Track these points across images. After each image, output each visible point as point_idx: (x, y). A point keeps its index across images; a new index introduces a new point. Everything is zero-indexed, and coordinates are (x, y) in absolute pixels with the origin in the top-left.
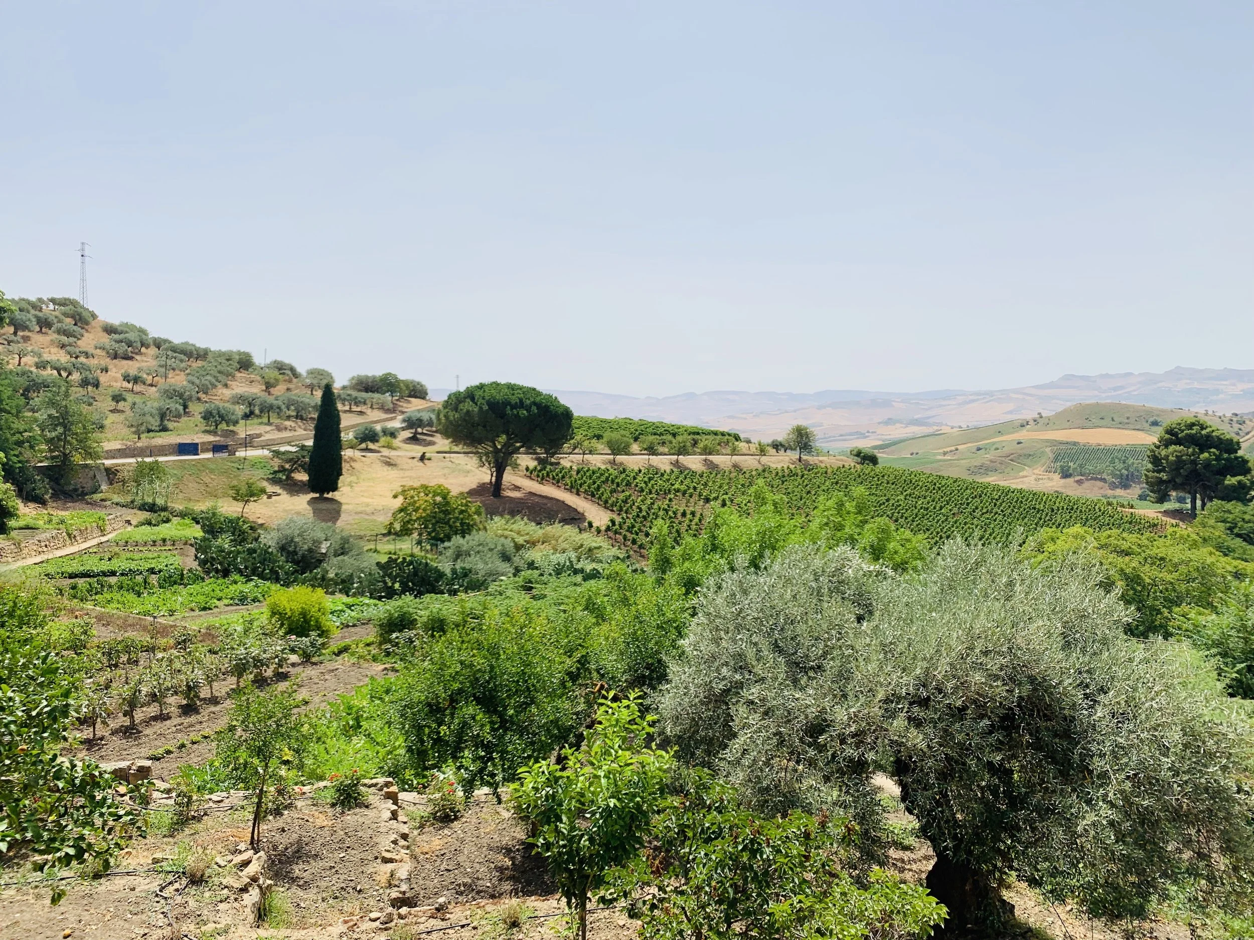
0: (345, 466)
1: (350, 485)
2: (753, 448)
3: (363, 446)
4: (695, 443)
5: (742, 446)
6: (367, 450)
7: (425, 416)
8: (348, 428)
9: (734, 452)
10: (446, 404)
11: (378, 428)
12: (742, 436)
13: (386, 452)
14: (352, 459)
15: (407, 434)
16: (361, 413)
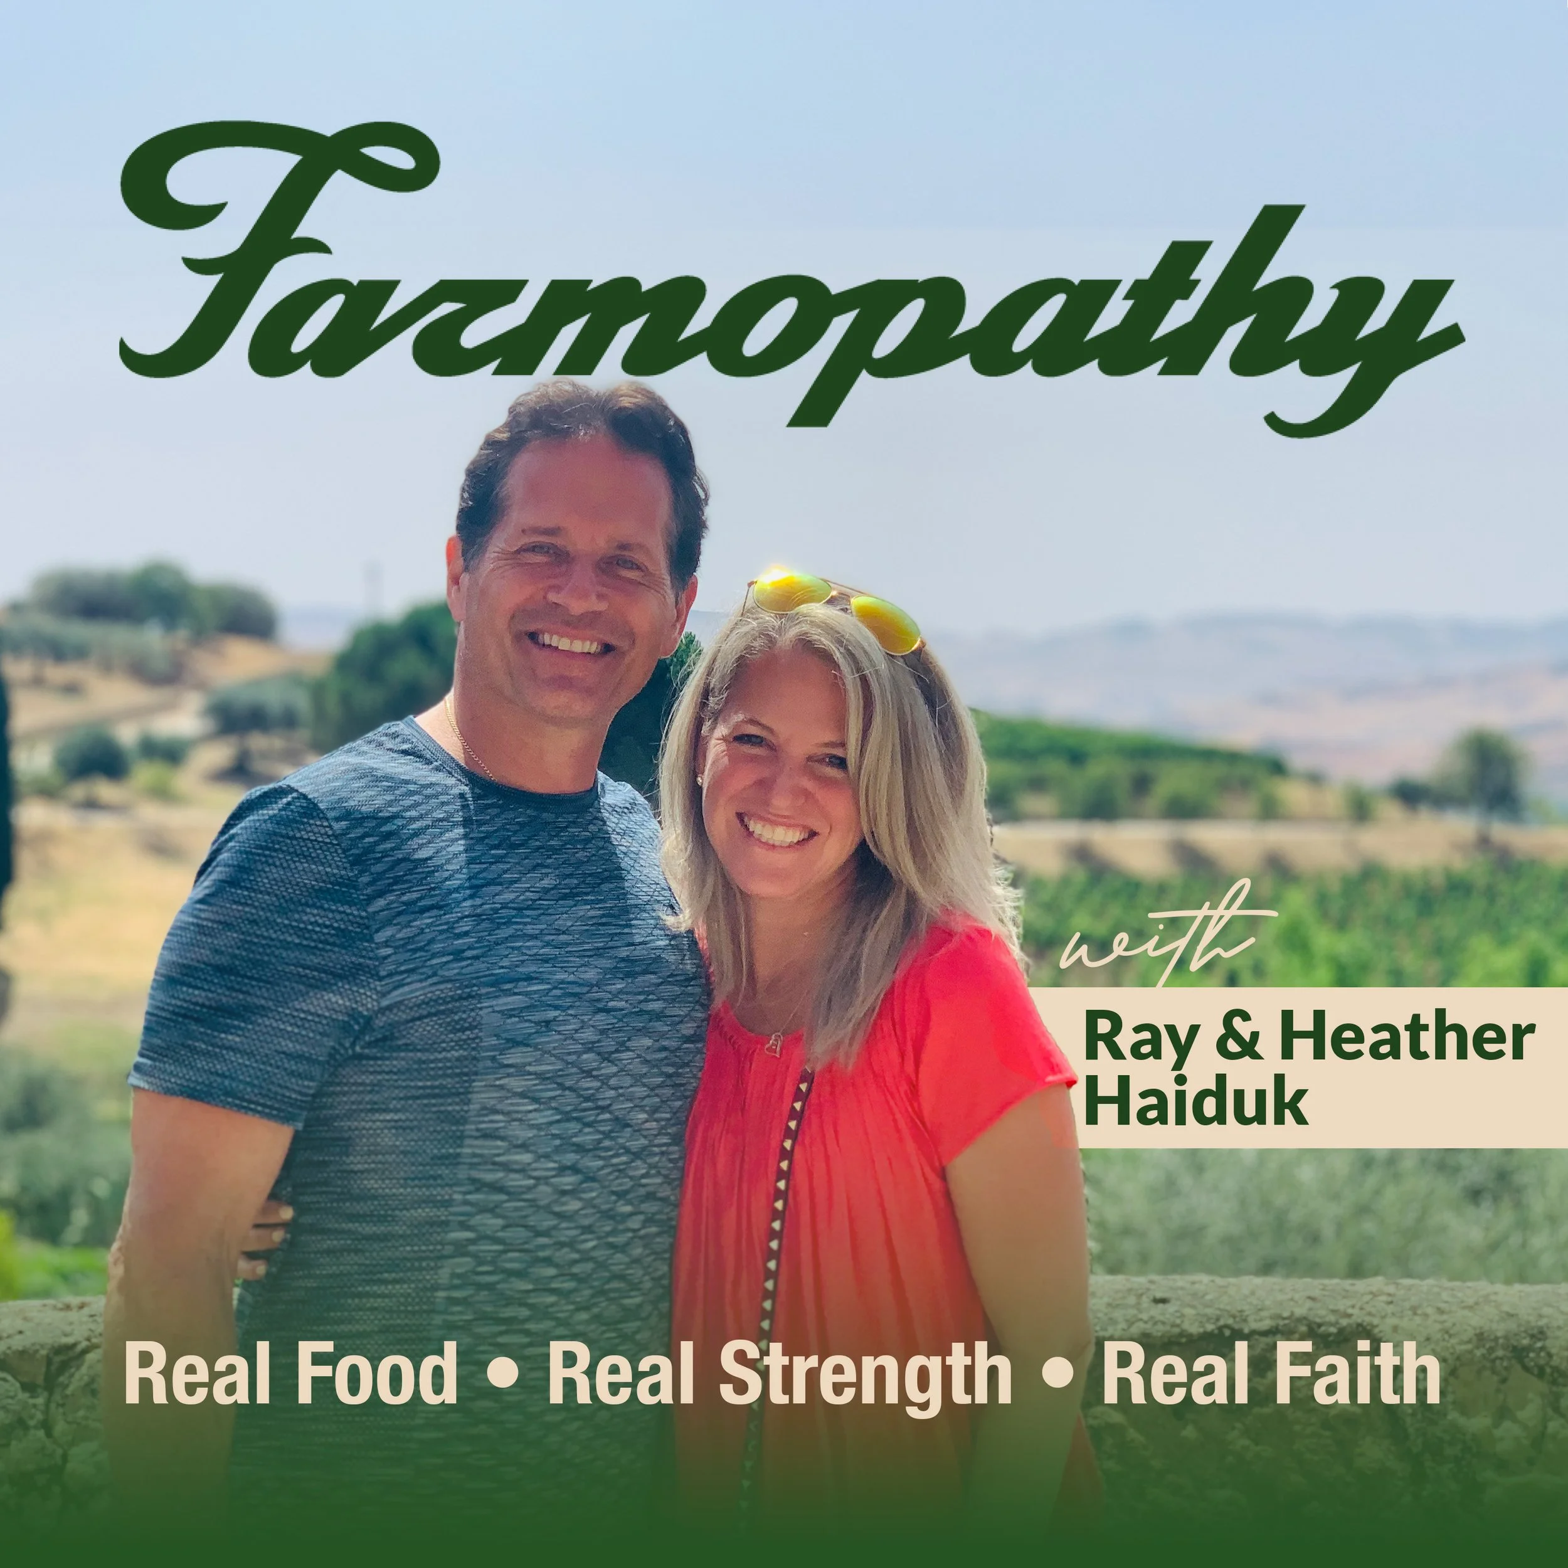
0: (25, 861)
1: (43, 916)
2: (1333, 800)
3: (79, 791)
4: (1142, 785)
5: (1293, 794)
6: (92, 805)
7: (273, 699)
8: (34, 736)
9: (1270, 812)
10: (345, 662)
11: (127, 735)
12: (1298, 761)
13: (152, 814)
14: (46, 837)
15: (218, 754)
16: (72, 689)
